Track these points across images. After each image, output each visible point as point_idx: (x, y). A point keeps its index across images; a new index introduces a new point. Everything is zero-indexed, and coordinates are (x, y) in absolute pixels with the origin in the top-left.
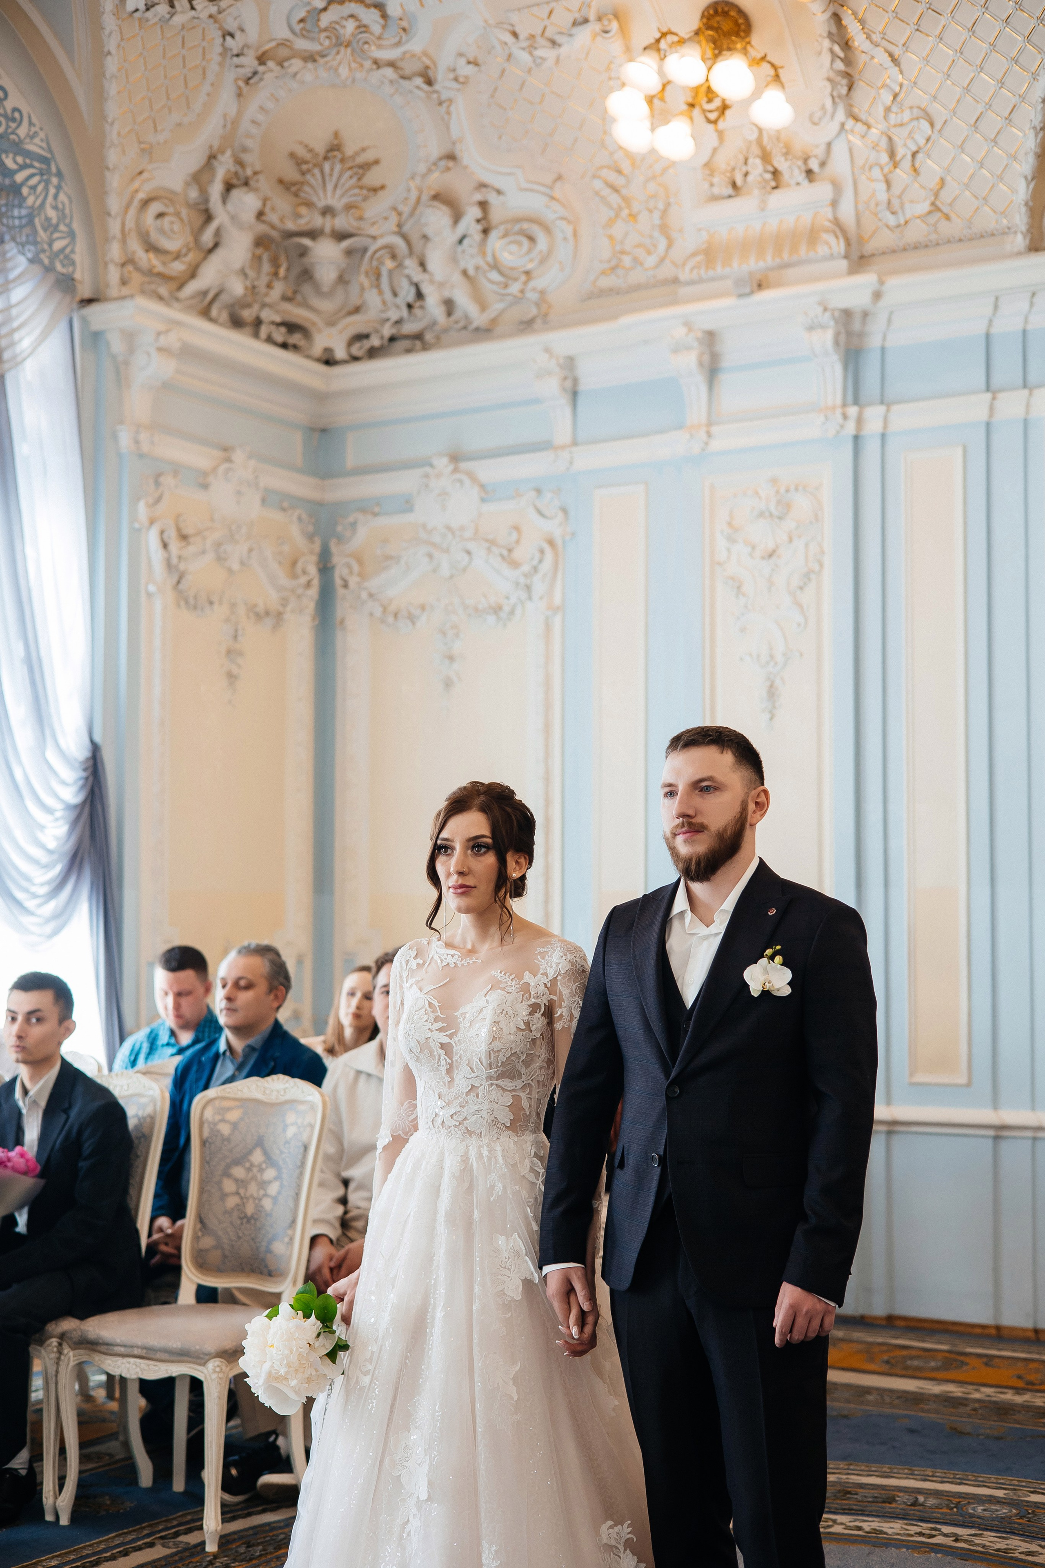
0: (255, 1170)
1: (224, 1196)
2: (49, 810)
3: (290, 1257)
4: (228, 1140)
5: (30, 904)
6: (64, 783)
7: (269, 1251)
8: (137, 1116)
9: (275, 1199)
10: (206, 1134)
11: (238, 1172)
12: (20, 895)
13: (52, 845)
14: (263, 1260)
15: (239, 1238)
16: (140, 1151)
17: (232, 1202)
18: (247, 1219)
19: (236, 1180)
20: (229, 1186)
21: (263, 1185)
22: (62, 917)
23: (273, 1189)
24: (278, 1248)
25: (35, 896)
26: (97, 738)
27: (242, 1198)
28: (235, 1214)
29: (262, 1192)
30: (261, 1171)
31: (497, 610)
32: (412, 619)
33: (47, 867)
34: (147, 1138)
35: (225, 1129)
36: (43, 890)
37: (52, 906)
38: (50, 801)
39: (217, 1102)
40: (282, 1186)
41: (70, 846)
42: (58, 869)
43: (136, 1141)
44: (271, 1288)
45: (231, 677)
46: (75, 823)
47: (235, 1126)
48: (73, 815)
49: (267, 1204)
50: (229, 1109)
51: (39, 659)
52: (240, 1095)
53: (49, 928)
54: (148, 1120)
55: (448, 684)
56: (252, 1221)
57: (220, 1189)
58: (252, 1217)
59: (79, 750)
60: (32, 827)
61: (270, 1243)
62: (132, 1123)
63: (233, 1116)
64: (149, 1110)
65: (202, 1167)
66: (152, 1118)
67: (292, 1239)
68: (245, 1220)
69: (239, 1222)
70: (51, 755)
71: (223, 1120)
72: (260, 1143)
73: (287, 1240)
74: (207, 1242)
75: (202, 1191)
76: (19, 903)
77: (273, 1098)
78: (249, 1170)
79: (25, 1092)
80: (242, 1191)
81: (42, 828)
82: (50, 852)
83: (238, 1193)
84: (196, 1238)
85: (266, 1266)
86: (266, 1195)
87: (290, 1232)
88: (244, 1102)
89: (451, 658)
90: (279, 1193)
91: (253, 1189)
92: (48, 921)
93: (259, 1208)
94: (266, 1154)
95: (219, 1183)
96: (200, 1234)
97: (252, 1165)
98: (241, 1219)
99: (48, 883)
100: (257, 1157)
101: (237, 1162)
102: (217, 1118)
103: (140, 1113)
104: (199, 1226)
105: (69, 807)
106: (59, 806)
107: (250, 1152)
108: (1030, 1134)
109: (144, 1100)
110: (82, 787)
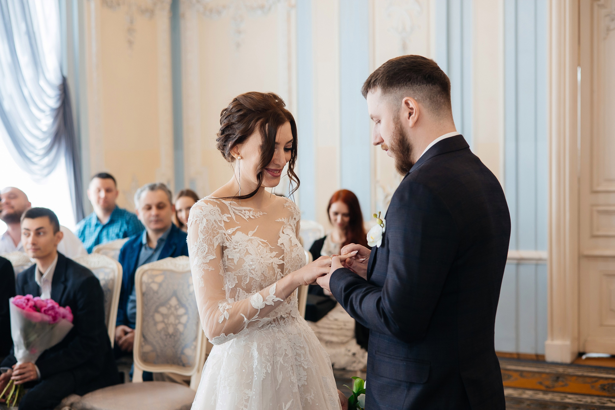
0: (173, 309)
1: (156, 324)
2: (42, 111)
3: (195, 357)
4: (157, 292)
5: (35, 159)
6: (49, 97)
7: (182, 353)
8: (104, 279)
9: (185, 326)
10: (144, 289)
11: (163, 310)
12: (29, 155)
13: (45, 129)
14: (180, 358)
15: (165, 346)
16: (107, 298)
17: (160, 326)
18: (170, 336)
19: (163, 315)
20: (158, 318)
21: (178, 317)
22: (52, 166)
23: (184, 319)
24: (188, 352)
25: (37, 155)
26: (65, 74)
27: (166, 324)
28: (163, 333)
29: (177, 321)
30: (176, 309)
31: (262, 7)
32: (219, 13)
33: (43, 140)
34: (111, 291)
35: (155, 287)
36: (42, 152)
37: (46, 160)
38: (42, 106)
39: (149, 272)
40: (189, 318)
41: (53, 130)
42: (48, 141)
43: (105, 293)
44: (185, 373)
45: (130, 43)
46: (56, 118)
47: (160, 285)
48: (54, 113)
49: (181, 328)
50: (156, 276)
51: (34, 33)
52: (162, 268)
53: (46, 171)
54: (111, 282)
55: (238, 45)
56: (173, 337)
57: (154, 319)
58: (172, 335)
59: (56, 81)
60: (35, 120)
61: (183, 349)
62: (102, 283)
63: (159, 279)
64: (111, 276)
65: (143, 307)
66: (113, 280)
67: (196, 347)
68: (168, 337)
69: (165, 337)
70: (42, 83)
71: (153, 282)
72: (175, 294)
73: (193, 347)
74: (148, 348)
75: (143, 320)
76: (29, 159)
77: (180, 269)
78: (169, 309)
79: (41, 274)
80: (166, 321)
81: (39, 120)
82: (44, 133)
83: (163, 322)
84: (141, 346)
85: (181, 361)
86: (180, 323)
87: (194, 343)
88: (164, 272)
89: (239, 32)
90: (187, 322)
91: (172, 319)
92: (45, 167)
93: (176, 330)
94: (178, 300)
95: (153, 316)
96: (143, 344)
97: (171, 306)
98: (166, 335)
99: (44, 148)
100: (174, 302)
101: (163, 304)
102: (150, 280)
103: (106, 278)
104: (142, 339)
105: (53, 110)
106: (47, 110)
107: (169, 299)
108: (534, 262)
109: (107, 271)
110: (59, 99)
